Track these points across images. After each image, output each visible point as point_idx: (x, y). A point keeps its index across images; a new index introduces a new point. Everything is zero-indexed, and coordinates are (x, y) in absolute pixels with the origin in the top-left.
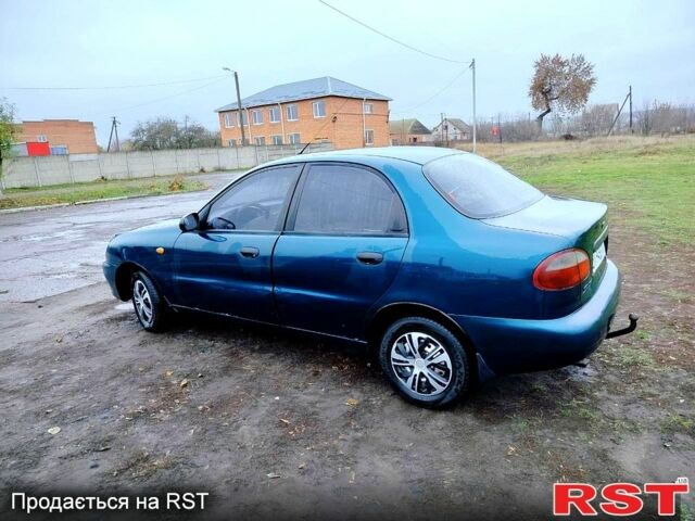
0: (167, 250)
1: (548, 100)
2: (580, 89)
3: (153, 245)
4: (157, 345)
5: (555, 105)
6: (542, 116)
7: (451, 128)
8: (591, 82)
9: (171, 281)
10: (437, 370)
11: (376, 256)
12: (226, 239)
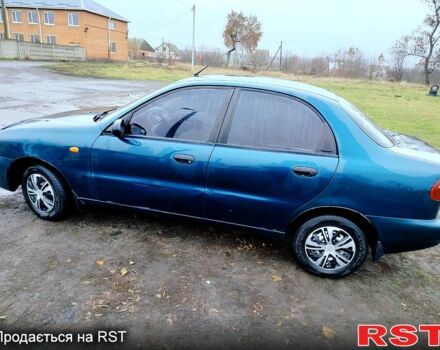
0: (82, 150)
1: (234, 42)
2: (253, 38)
3: (68, 144)
4: (64, 233)
5: (238, 46)
6: (230, 52)
7: (167, 49)
8: (260, 34)
9: (84, 177)
10: (342, 252)
11: (312, 170)
12: (140, 144)
